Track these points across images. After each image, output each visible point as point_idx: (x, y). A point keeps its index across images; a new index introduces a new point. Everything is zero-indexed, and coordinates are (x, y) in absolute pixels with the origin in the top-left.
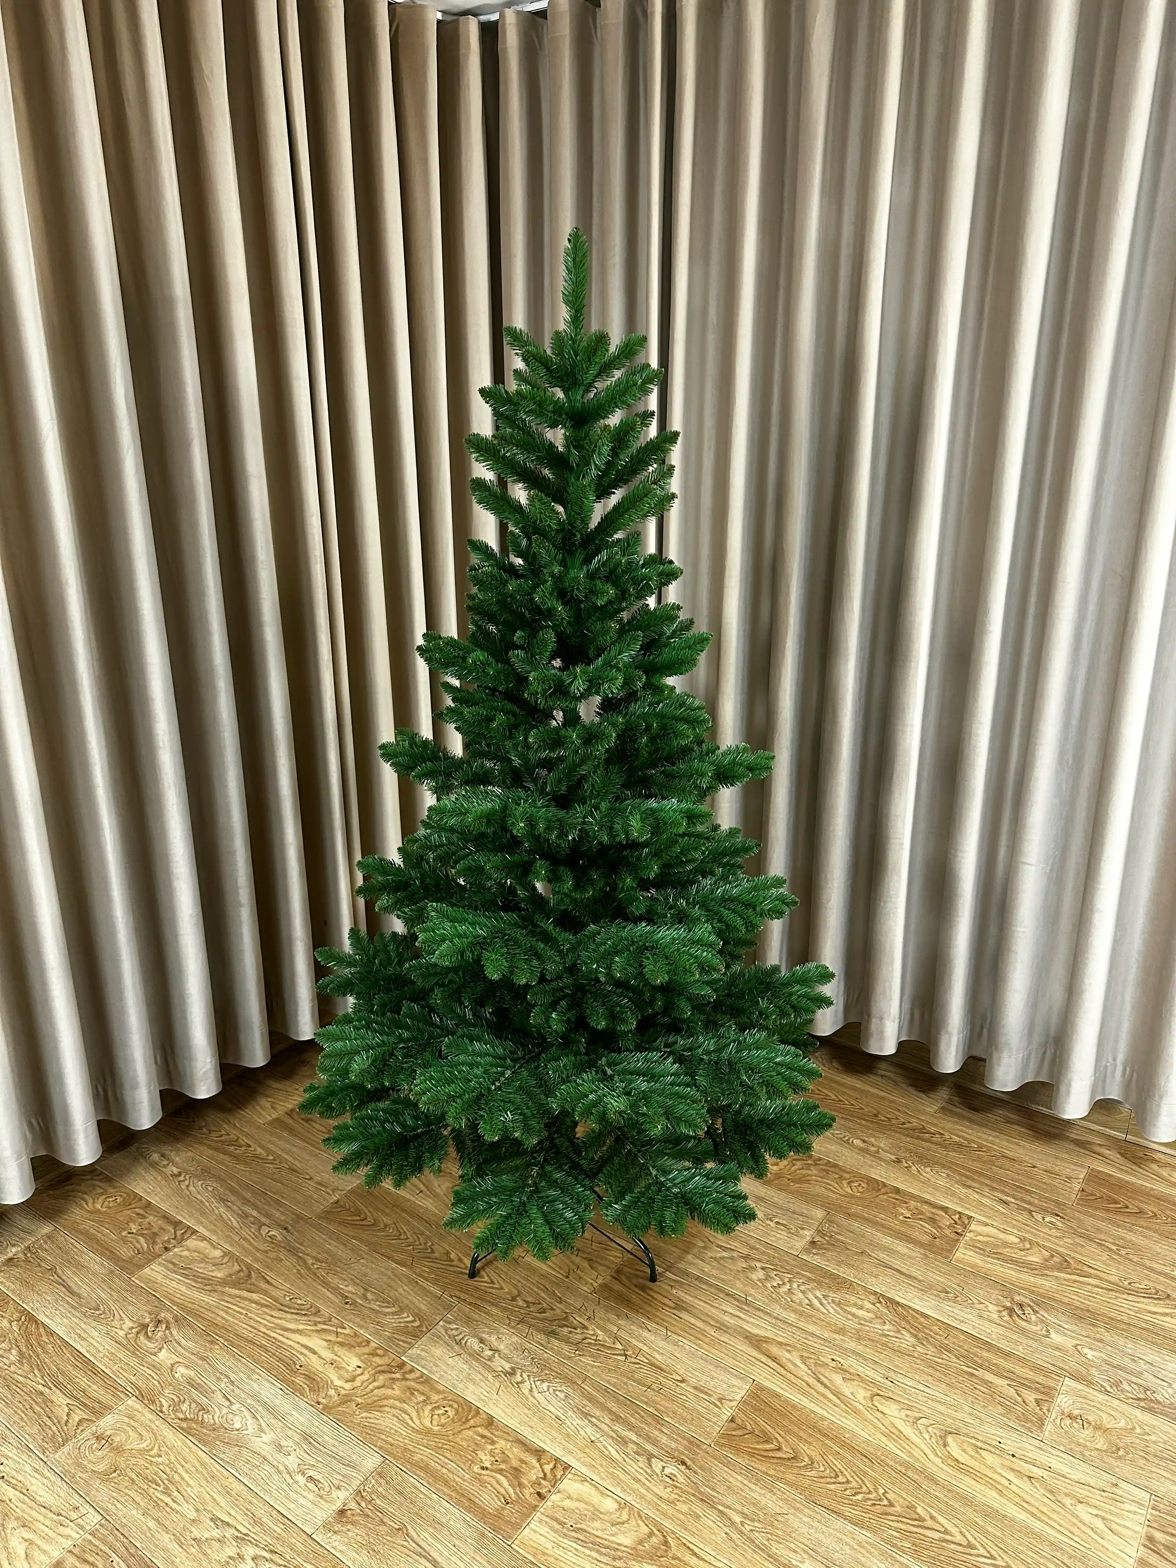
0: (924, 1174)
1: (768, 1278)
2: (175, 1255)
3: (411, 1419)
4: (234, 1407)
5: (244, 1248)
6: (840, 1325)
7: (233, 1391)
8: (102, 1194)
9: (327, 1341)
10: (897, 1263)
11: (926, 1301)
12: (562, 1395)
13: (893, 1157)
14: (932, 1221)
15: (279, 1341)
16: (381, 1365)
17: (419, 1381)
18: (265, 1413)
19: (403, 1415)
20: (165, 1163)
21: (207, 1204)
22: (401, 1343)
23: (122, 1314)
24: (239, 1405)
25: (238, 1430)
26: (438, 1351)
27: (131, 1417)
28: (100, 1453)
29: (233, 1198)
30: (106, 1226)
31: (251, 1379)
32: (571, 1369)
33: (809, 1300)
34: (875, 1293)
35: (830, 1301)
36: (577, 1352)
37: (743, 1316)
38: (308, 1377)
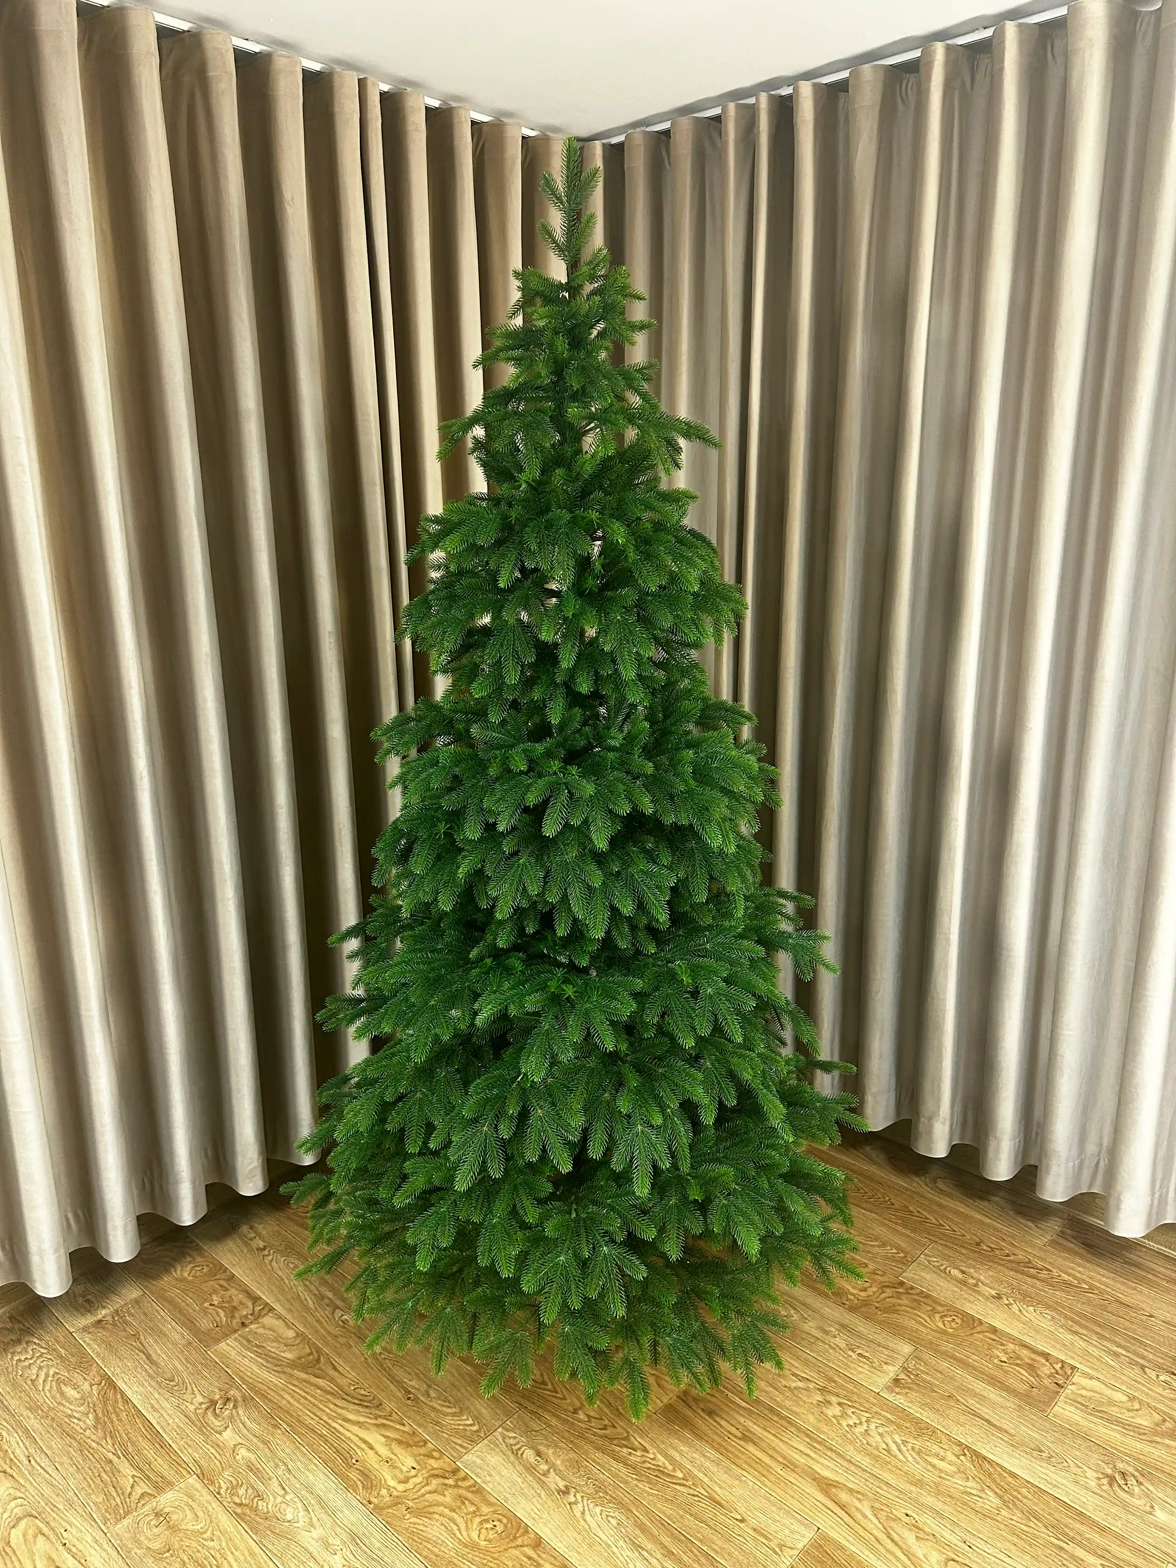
0: (1027, 1314)
1: (844, 1415)
2: (251, 1331)
3: (459, 1530)
4: (288, 1497)
5: (317, 1332)
6: (918, 1477)
7: (289, 1479)
8: (190, 1262)
9: (385, 1436)
10: (985, 1411)
11: (1015, 1457)
12: (614, 1522)
13: (993, 1292)
14: (1031, 1368)
15: (339, 1432)
16: (436, 1469)
17: (471, 1489)
18: (317, 1507)
19: (452, 1525)
20: (253, 1235)
21: (286, 1281)
22: (457, 1447)
23: (195, 1389)
24: (292, 1496)
25: (289, 1522)
26: (494, 1459)
27: (190, 1496)
28: (156, 1530)
29: (311, 1278)
30: (190, 1295)
31: (308, 1470)
32: (626, 1494)
33: (887, 1445)
34: (960, 1444)
35: (909, 1448)
36: (635, 1476)
37: (813, 1455)
38: (363, 1473)
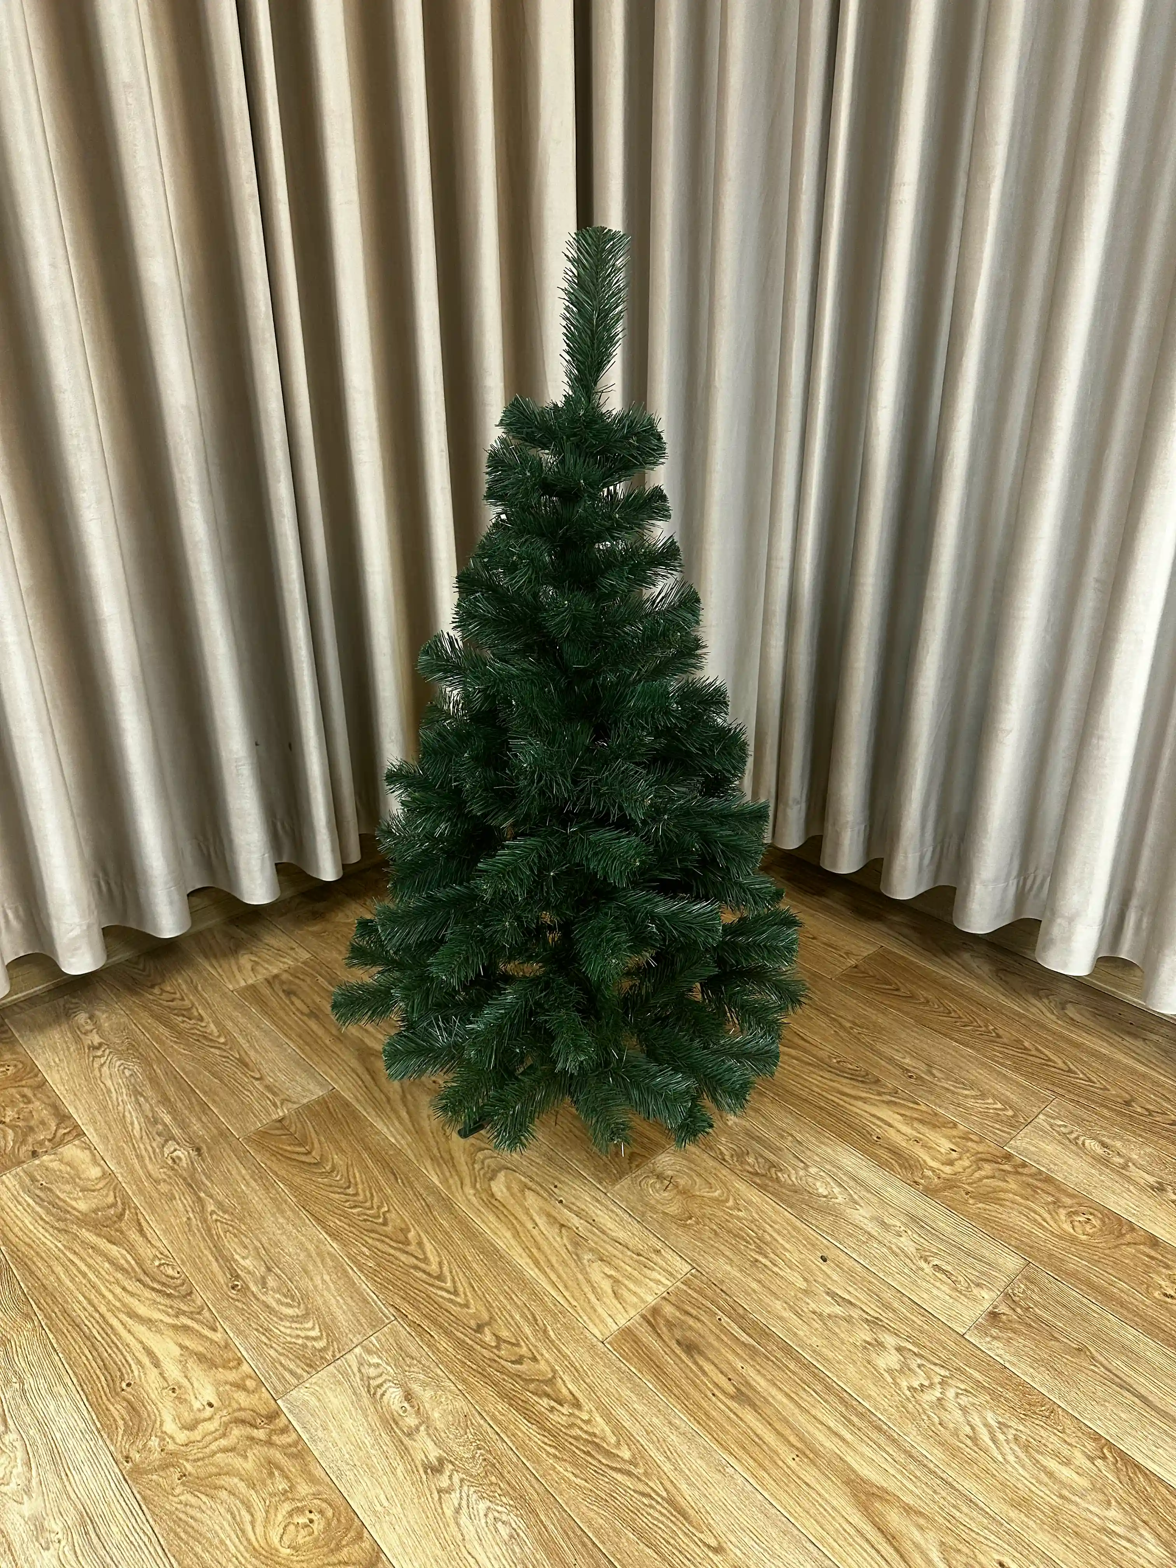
1: (905, 1369)
2: (41, 1165)
3: (253, 1523)
4: (7, 1439)
6: (1025, 1493)
7: (18, 1408)
9: (181, 1346)
12: (504, 1531)
15: (116, 1334)
16: (244, 1410)
17: (290, 1451)
18: (46, 1459)
19: (244, 1512)
20: (88, 1028)
21: (114, 1095)
22: (287, 1375)
26: (337, 1400)
29: (149, 1093)
31: (51, 1392)
32: (533, 1481)
33: (973, 1428)
34: (1096, 1437)
35: (1011, 1437)
36: (552, 1451)
37: (848, 1436)
38: (132, 1408)
